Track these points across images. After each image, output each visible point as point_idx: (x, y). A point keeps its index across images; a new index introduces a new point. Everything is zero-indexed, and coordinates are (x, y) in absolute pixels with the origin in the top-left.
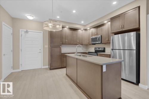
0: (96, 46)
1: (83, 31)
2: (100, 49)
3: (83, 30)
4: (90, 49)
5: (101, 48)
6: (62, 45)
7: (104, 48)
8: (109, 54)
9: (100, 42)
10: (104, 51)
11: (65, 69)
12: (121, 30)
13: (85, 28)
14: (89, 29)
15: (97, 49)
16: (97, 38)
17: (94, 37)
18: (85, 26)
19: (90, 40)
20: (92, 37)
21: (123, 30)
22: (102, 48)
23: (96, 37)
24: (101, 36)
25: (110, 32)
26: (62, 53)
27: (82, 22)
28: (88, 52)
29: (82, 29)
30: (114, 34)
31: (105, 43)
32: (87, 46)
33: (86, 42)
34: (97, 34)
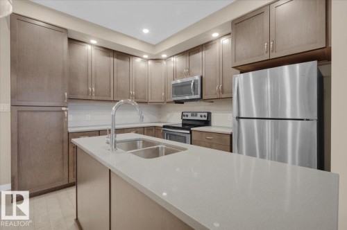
0: (187, 107)
1: (150, 62)
2: (196, 115)
3: (148, 60)
4: (168, 115)
5: (199, 114)
7: (209, 114)
8: (229, 131)
9: (198, 96)
13: (155, 53)
14: (165, 59)
15: (190, 117)
16: (188, 84)
17: (179, 81)
18: (154, 46)
19: (170, 89)
20: (173, 82)
22: (203, 114)
23: (185, 80)
24: (202, 77)
27: (146, 31)
28: (162, 125)
29: (146, 56)
31: (211, 100)
32: (159, 106)
33: (156, 96)
34: (189, 74)
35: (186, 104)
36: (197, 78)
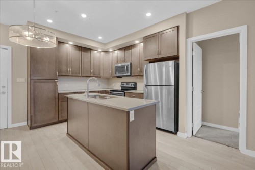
0: (124, 80)
1: (102, 53)
2: (129, 84)
3: (101, 52)
4: (113, 84)
5: (130, 84)
6: (60, 78)
7: (136, 84)
9: (129, 74)
10: (135, 88)
11: (66, 123)
12: (157, 57)
13: (106, 48)
14: (111, 52)
15: (125, 86)
16: (124, 67)
17: (120, 65)
18: (105, 44)
19: (114, 70)
20: (116, 65)
21: (160, 56)
22: (132, 84)
23: (123, 64)
24: (131, 64)
25: (143, 58)
26: (59, 92)
27: (100, 38)
28: (109, 90)
29: (100, 50)
30: (148, 62)
31: (136, 76)
32: (108, 79)
33: (106, 73)
34: (124, 61)
35: (123, 78)
36: (129, 64)
